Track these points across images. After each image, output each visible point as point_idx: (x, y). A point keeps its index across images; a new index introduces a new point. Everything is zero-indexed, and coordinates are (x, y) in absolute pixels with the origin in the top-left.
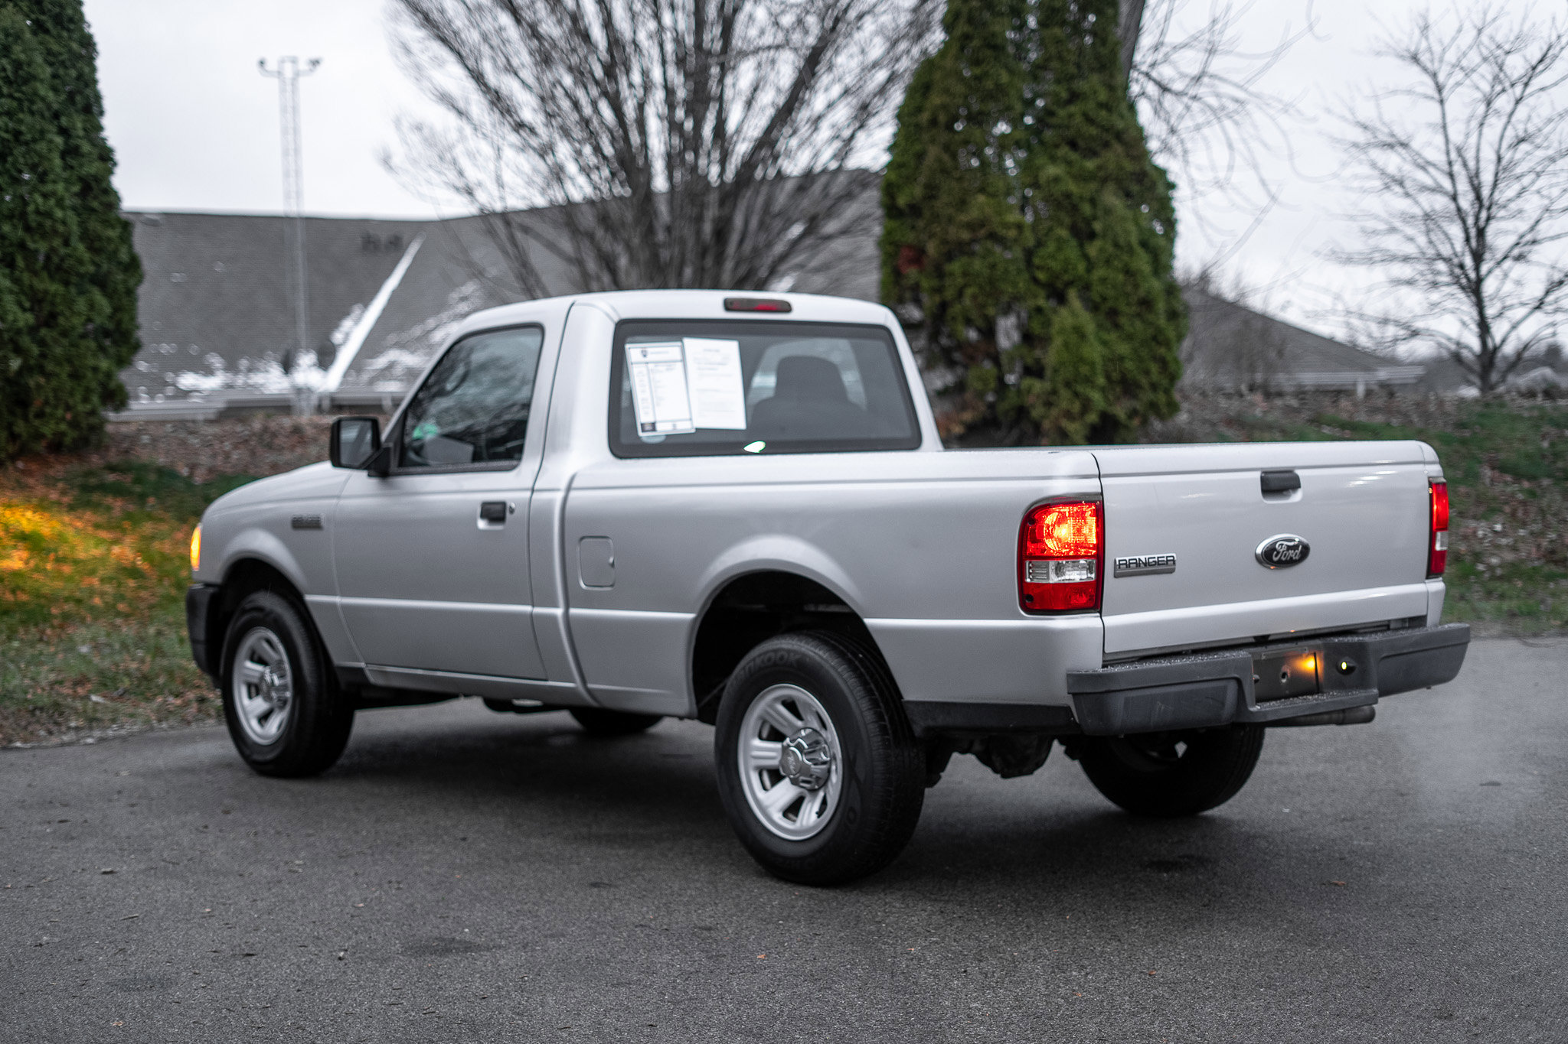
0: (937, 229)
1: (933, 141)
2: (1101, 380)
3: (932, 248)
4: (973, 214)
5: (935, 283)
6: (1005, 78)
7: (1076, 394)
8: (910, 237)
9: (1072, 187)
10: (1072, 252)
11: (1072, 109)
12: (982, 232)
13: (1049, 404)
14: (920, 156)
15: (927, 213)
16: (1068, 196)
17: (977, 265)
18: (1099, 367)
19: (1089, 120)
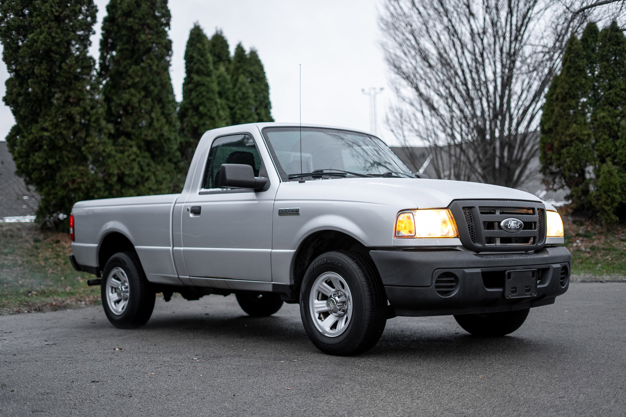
0: (558, 137)
1: (557, 105)
2: (619, 191)
3: (556, 144)
4: (571, 131)
5: (558, 156)
6: (584, 81)
7: (609, 196)
8: (549, 141)
9: (610, 120)
10: (609, 144)
11: (611, 91)
12: (574, 138)
13: (598, 200)
14: (553, 111)
15: (554, 131)
16: (608, 123)
17: (572, 150)
18: (618, 186)
19: (617, 95)
